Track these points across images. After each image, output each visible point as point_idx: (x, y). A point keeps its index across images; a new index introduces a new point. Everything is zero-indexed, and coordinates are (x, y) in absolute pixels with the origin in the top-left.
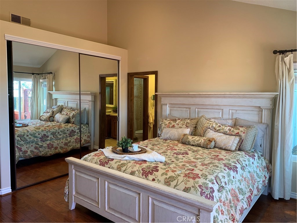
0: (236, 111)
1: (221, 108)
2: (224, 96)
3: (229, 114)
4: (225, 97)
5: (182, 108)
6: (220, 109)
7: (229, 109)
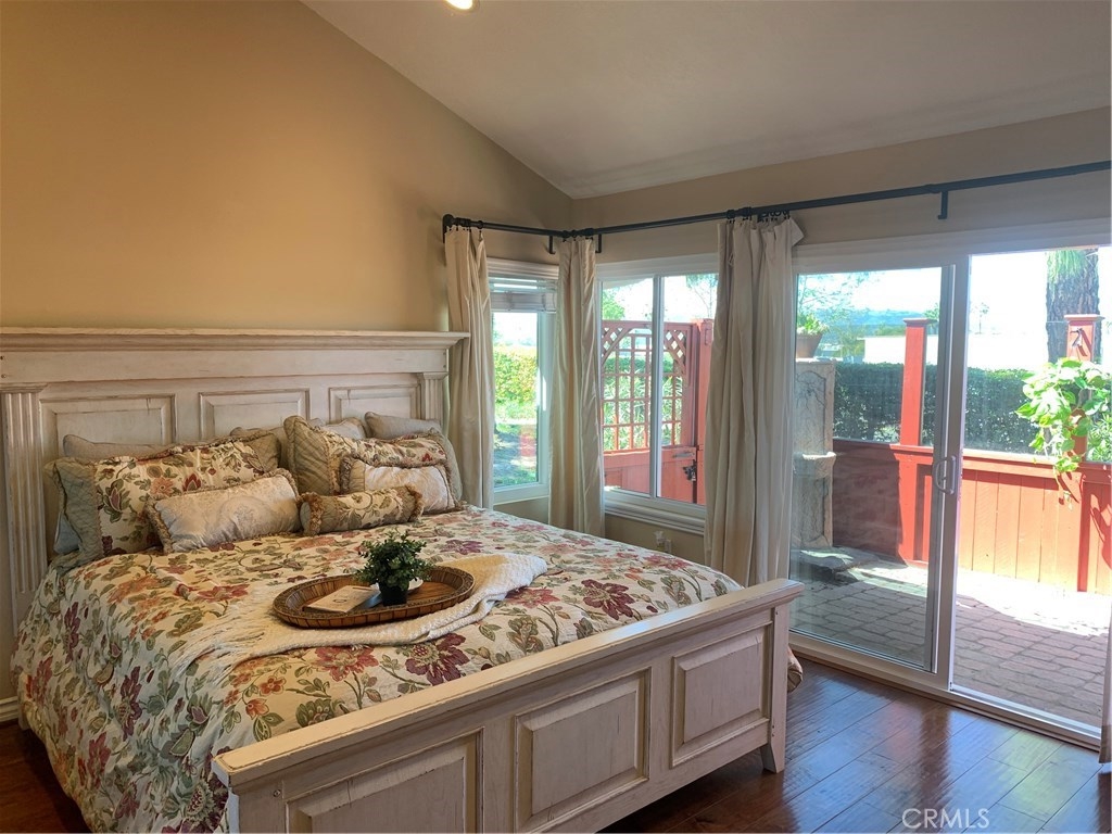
0: (349, 391)
1: (301, 387)
2: (324, 344)
3: (327, 403)
4: (325, 347)
5: (126, 398)
6: (300, 390)
7: (327, 391)
